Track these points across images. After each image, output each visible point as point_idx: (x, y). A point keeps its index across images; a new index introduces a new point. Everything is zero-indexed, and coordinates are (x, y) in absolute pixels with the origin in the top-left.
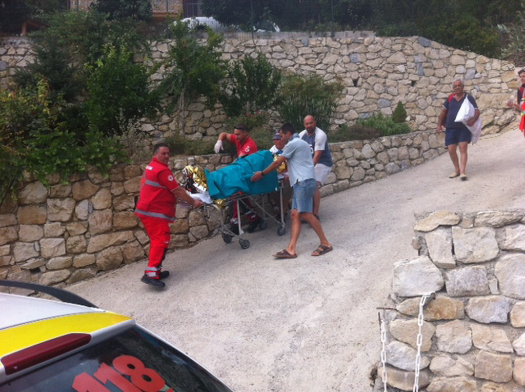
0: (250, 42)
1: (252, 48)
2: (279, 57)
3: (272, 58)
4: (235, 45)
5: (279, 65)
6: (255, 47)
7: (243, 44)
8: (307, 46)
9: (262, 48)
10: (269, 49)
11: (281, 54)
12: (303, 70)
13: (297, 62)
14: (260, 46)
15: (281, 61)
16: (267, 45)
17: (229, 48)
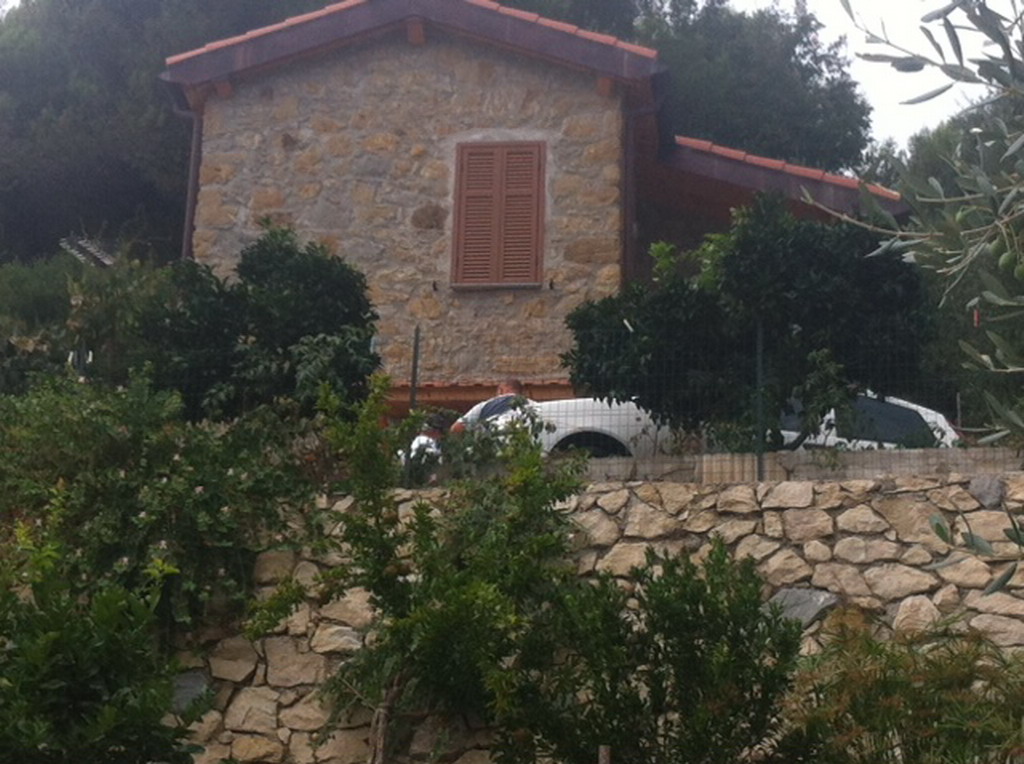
0: (741, 494)
1: (745, 517)
2: (862, 557)
3: (833, 559)
4: (672, 508)
5: (862, 588)
6: (758, 514)
7: (705, 504)
8: (997, 506)
9: (789, 515)
10: (823, 522)
11: (876, 542)
12: (976, 611)
13: (947, 574)
14: (779, 510)
15: (872, 573)
16: (814, 504)
17: (647, 521)
